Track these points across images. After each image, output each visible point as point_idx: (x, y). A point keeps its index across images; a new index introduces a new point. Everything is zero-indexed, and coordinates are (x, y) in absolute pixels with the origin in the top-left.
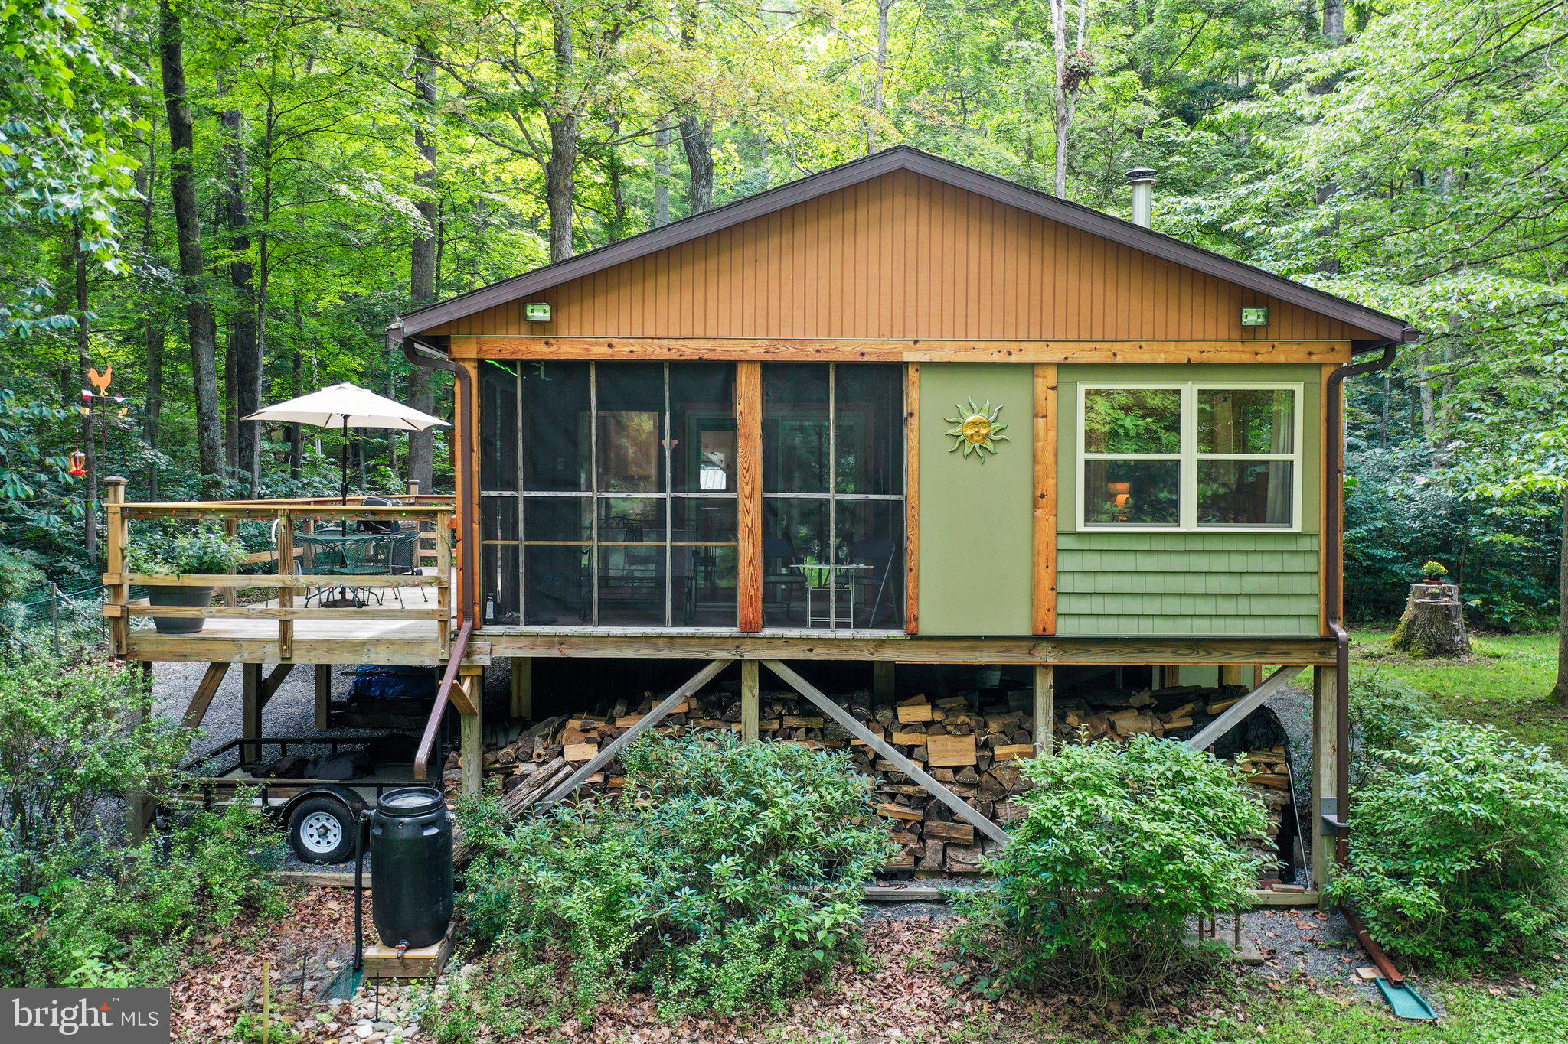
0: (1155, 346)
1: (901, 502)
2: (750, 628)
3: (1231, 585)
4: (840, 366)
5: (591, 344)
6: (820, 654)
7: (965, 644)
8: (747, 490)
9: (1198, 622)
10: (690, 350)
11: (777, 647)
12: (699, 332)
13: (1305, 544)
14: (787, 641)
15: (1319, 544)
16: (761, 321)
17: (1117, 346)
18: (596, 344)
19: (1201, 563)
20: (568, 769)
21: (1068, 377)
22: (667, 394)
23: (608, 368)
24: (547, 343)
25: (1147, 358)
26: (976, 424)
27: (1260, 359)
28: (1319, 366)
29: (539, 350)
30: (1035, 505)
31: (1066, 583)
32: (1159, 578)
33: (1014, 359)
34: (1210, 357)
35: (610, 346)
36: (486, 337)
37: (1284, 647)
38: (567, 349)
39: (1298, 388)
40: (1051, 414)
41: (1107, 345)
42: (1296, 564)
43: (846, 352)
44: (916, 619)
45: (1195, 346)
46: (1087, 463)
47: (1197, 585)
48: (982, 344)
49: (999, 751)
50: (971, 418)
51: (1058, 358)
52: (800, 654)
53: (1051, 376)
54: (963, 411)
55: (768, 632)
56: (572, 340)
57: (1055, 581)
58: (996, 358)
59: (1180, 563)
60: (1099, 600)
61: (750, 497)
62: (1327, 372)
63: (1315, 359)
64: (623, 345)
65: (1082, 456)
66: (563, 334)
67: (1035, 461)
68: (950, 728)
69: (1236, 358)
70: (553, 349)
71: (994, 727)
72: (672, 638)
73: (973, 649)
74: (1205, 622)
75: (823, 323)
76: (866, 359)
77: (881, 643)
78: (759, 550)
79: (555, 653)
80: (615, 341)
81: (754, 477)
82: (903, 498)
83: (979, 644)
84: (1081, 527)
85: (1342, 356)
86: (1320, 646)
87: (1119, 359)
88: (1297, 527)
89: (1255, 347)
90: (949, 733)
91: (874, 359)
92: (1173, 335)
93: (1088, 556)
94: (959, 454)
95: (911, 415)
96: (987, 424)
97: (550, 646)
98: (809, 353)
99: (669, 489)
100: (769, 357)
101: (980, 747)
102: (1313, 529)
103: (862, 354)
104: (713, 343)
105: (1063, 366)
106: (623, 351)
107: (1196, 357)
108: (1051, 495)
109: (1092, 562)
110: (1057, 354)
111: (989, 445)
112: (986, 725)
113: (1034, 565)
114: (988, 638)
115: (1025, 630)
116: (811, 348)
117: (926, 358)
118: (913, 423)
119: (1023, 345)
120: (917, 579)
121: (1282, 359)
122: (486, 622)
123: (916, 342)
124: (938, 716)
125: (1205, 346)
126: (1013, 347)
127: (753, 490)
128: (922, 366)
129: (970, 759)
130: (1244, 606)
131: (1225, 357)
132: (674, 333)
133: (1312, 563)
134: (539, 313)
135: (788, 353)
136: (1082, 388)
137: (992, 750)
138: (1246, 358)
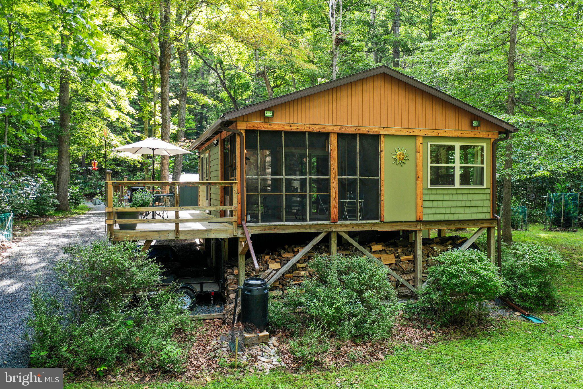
0: (449, 131)
1: (378, 179)
2: (335, 221)
3: (468, 204)
4: (361, 135)
5: (284, 125)
6: (356, 229)
7: (398, 224)
8: (333, 175)
9: (460, 215)
10: (316, 129)
11: (343, 227)
12: (319, 123)
13: (487, 191)
14: (346, 225)
15: (490, 191)
16: (338, 120)
17: (439, 131)
18: (286, 125)
19: (460, 197)
20: (274, 272)
21: (426, 141)
22: (307, 143)
23: (288, 133)
24: (270, 125)
25: (447, 135)
26: (400, 154)
27: (476, 136)
28: (490, 139)
29: (267, 127)
30: (416, 180)
31: (425, 204)
32: (449, 202)
33: (411, 134)
34: (462, 135)
35: (291, 126)
36: (249, 122)
37: (482, 222)
38: (275, 127)
39: (485, 145)
40: (421, 152)
41: (436, 131)
42: (484, 197)
43: (364, 131)
44: (384, 217)
45: (459, 132)
46: (431, 167)
47: (459, 204)
48: (402, 130)
49: (402, 258)
50: (399, 153)
51: (423, 134)
52: (349, 229)
53: (420, 140)
54: (396, 150)
55: (339, 222)
56: (278, 124)
57: (422, 204)
58: (406, 134)
59: (455, 197)
60: (433, 209)
61: (334, 178)
62: (492, 140)
63: (490, 137)
64: (294, 126)
65: (430, 165)
66: (275, 122)
67: (416, 166)
68: (387, 252)
69: (470, 136)
70: (272, 126)
71: (400, 251)
72: (310, 225)
73: (401, 225)
74: (462, 215)
75: (357, 121)
76: (370, 133)
77: (374, 225)
78: (337, 195)
79: (272, 232)
80: (292, 125)
81: (335, 171)
82: (379, 178)
83: (402, 224)
84: (429, 187)
85: (497, 136)
86: (491, 221)
87: (440, 135)
88: (485, 187)
89: (474, 133)
90: (387, 253)
91: (372, 133)
92: (454, 129)
93: (431, 196)
94: (395, 164)
95: (382, 151)
96: (403, 154)
97: (271, 229)
98: (352, 131)
99: (308, 175)
100: (340, 132)
101: (396, 257)
102: (489, 187)
103: (368, 131)
104: (324, 126)
105: (425, 137)
106: (294, 128)
107: (460, 135)
108: (421, 177)
109: (432, 197)
110: (423, 133)
111: (404, 161)
112: (397, 250)
113: (416, 199)
114: (405, 222)
115: (414, 219)
116: (353, 129)
117: (387, 133)
118: (383, 154)
119: (414, 130)
120: (384, 204)
121: (481, 136)
122: (247, 222)
123: (384, 128)
124: (384, 248)
125: (462, 132)
126: (411, 130)
127: (335, 175)
128: (385, 135)
129: (394, 262)
130: (471, 210)
131: (467, 135)
132: (311, 123)
133: (488, 197)
134: (268, 114)
135: (346, 130)
136: (429, 143)
137: (400, 258)
138: (472, 136)
